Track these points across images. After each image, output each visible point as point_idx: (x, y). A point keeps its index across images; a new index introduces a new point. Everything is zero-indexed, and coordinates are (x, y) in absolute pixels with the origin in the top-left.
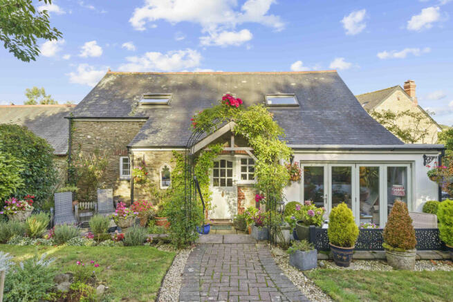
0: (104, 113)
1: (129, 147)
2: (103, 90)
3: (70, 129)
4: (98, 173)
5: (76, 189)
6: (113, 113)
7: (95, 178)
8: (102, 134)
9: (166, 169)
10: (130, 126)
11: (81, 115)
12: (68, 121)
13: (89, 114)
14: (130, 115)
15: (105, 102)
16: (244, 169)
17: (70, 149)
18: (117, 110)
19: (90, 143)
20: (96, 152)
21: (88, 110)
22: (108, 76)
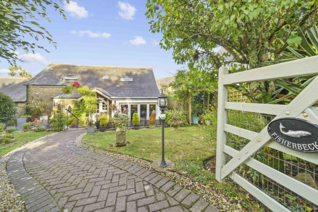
0: (45, 83)
1: (52, 98)
2: (47, 73)
3: (27, 90)
4: (42, 109)
5: (30, 116)
6: (50, 83)
7: (40, 112)
8: (44, 92)
9: (70, 107)
10: (58, 89)
11: (33, 84)
12: (26, 86)
13: (37, 84)
14: (58, 84)
15: (46, 78)
16: (103, 106)
17: (27, 99)
18: (52, 81)
19: (37, 96)
20: (41, 100)
21: (37, 82)
22: (50, 65)
